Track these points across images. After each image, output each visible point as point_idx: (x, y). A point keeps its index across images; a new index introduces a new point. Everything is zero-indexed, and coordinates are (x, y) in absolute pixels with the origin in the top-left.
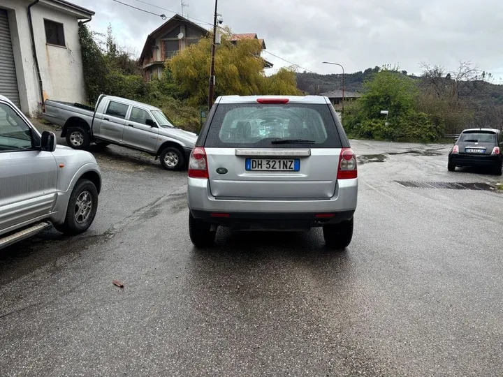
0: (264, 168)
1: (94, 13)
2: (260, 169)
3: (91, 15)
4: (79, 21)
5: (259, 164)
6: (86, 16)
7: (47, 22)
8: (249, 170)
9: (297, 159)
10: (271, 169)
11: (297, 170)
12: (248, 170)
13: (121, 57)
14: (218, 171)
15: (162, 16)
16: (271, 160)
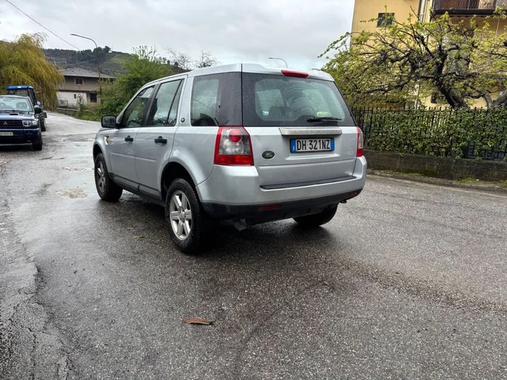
0: (308, 149)
2: (304, 150)
5: (303, 145)
8: (295, 152)
9: (332, 137)
10: (313, 150)
11: (332, 150)
12: (292, 152)
14: (264, 155)
16: (314, 140)
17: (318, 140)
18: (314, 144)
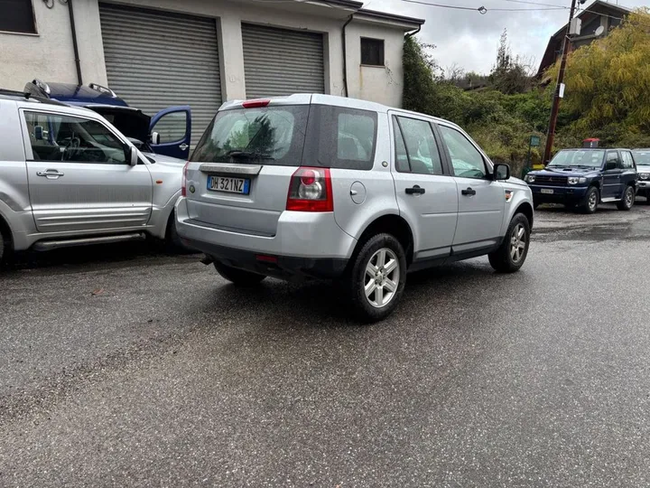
0: (219, 189)
1: (423, 22)
2: (216, 189)
3: (420, 25)
4: (406, 33)
5: (216, 183)
6: (412, 27)
7: (364, 41)
10: (224, 190)
11: (247, 193)
12: (208, 189)
13: (512, 71)
14: (190, 188)
15: (480, 9)
16: (225, 179)
17: (230, 179)
18: (225, 183)
